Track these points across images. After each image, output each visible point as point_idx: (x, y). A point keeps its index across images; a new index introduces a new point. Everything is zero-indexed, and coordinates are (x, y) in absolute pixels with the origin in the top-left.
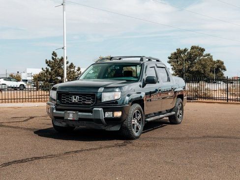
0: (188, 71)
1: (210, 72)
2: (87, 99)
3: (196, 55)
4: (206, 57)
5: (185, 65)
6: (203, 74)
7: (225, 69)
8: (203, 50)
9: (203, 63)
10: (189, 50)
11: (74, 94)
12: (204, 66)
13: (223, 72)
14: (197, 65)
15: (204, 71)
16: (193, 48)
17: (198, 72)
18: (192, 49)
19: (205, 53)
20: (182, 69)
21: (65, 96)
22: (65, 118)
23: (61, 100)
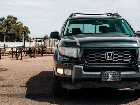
0: (7, 33)
1: (22, 34)
2: (125, 56)
3: (12, 22)
4: (18, 24)
5: (4, 29)
6: (17, 36)
7: (29, 33)
8: (16, 19)
9: (17, 28)
10: (6, 19)
11: (108, 51)
12: (18, 30)
13: (28, 34)
14: (12, 29)
15: (18, 33)
16: (9, 17)
17: (14, 35)
19: (17, 21)
20: (3, 32)
21: (94, 53)
22: (103, 80)
23: (88, 58)
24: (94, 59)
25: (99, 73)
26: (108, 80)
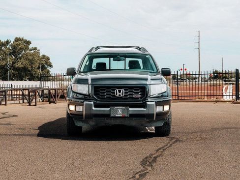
0: (13, 67)
1: (39, 68)
2: (135, 93)
3: (21, 49)
4: (33, 52)
5: (9, 60)
6: (30, 71)
7: (51, 66)
8: (29, 43)
9: (30, 58)
10: (12, 42)
12: (31, 62)
13: (49, 68)
14: (23, 60)
15: (32, 67)
16: (17, 40)
17: (25, 69)
18: (15, 41)
19: (31, 46)
20: (6, 64)
21: (104, 90)
22: (112, 115)
23: (99, 94)
24: (105, 95)
25: (108, 109)
26: (116, 115)
